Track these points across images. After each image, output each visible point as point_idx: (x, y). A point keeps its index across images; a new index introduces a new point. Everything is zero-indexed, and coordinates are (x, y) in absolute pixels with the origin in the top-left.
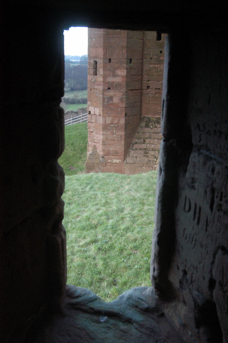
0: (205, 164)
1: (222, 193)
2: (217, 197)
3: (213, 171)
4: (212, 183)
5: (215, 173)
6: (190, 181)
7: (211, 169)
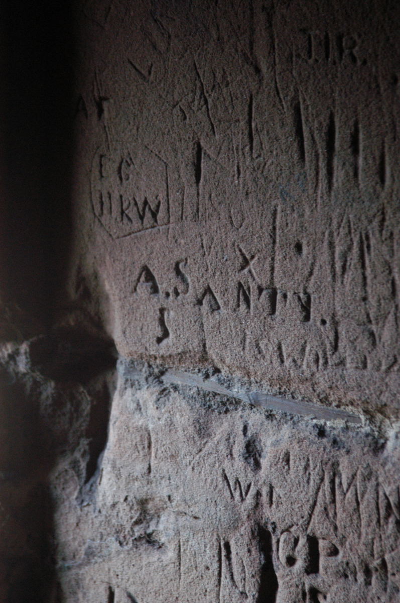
0: (202, 430)
1: (313, 542)
2: (291, 561)
3: (252, 452)
4: (257, 505)
5: (264, 462)
6: (125, 516)
7: (239, 448)
